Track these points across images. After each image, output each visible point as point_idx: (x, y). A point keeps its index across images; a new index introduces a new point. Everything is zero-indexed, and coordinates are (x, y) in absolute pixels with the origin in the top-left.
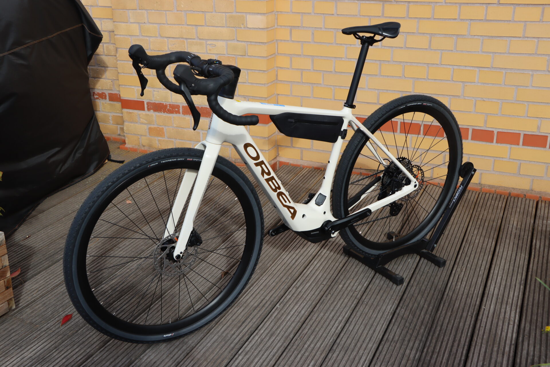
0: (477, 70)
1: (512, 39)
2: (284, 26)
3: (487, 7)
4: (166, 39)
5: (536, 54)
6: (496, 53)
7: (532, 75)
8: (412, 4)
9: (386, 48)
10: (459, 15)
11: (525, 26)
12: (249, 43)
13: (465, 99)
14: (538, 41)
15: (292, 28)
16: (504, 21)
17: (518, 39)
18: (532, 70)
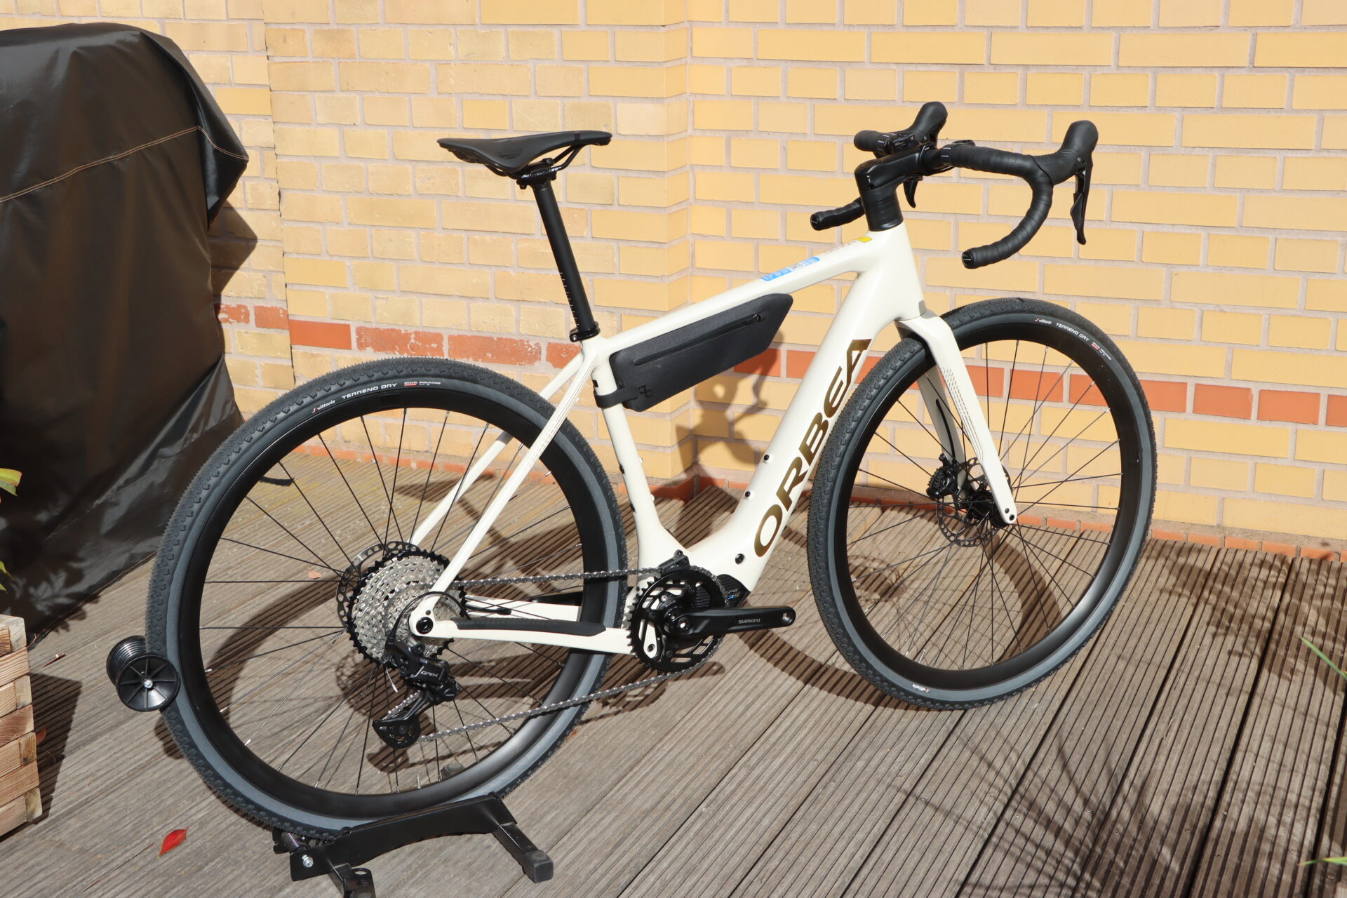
0: (1203, 233)
1: (1289, 154)
2: (711, 130)
3: (1223, 76)
4: (409, 166)
6: (1249, 190)
8: (1034, 71)
9: (969, 181)
10: (1154, 98)
11: (1321, 122)
12: (623, 173)
13: (1173, 308)
15: (731, 135)
16: (1268, 110)
17: (1304, 154)
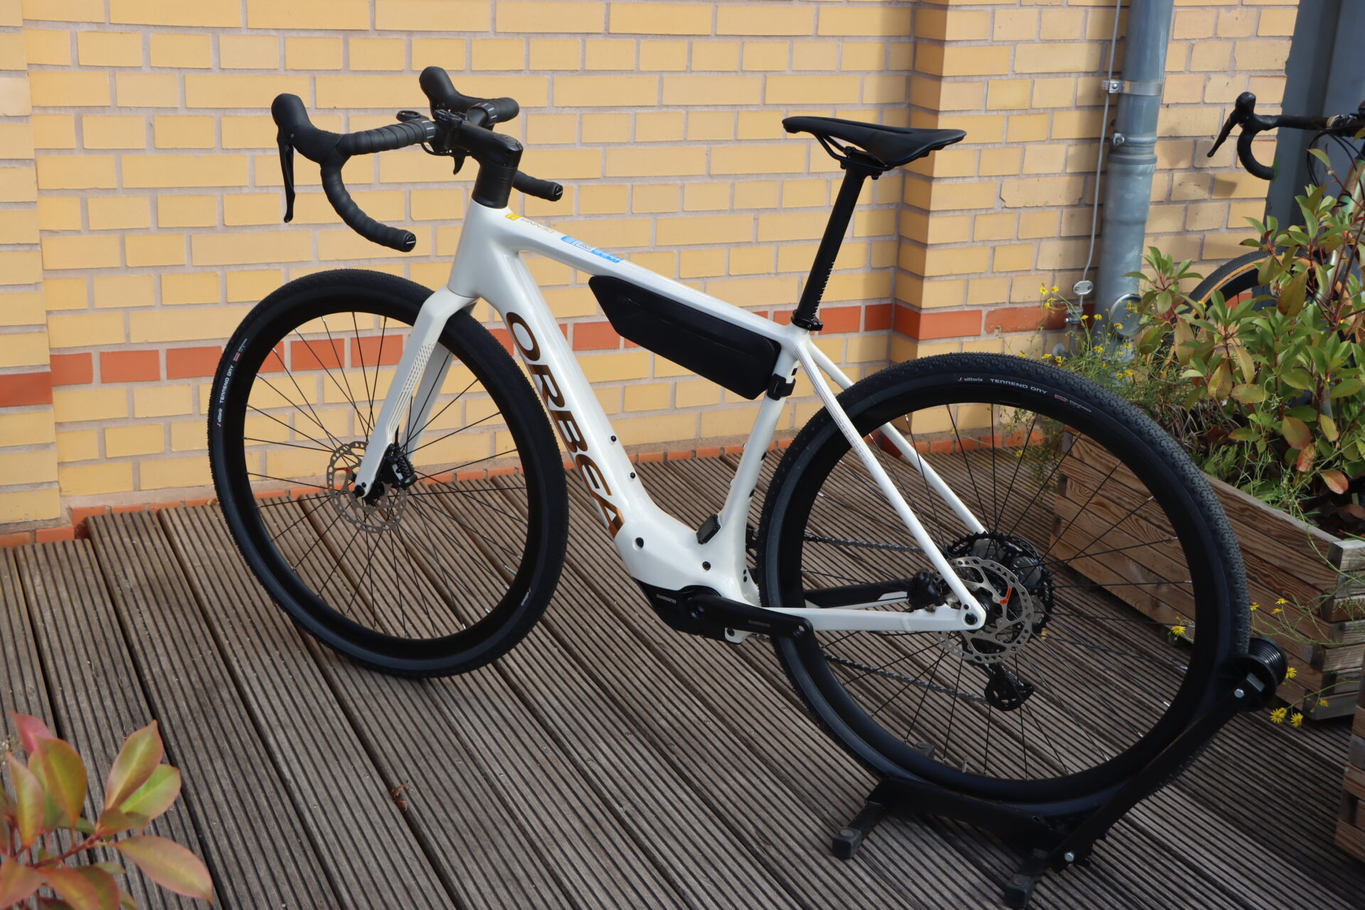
1: (639, 111)
3: (584, 42)
5: (685, 140)
6: (609, 144)
7: (683, 187)
10: (528, 61)
11: (661, 81)
14: (687, 113)
15: (81, 112)
16: (621, 72)
17: (650, 111)
18: (681, 177)
